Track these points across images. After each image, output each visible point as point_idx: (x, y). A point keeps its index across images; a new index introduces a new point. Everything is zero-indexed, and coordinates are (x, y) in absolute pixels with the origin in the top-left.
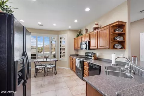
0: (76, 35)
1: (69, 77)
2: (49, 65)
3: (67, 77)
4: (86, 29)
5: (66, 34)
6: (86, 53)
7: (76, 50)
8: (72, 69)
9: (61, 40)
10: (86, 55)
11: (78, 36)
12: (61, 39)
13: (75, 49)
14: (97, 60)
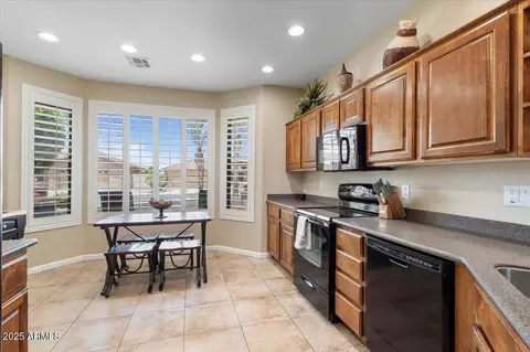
0: (297, 109)
1: (262, 298)
2: (172, 239)
3: (254, 298)
4: (345, 72)
5: (254, 106)
6: (343, 188)
7: (297, 172)
8: (277, 259)
9: (229, 131)
10: (341, 198)
11: (305, 108)
12: (230, 125)
13: (289, 170)
14: (405, 219)
